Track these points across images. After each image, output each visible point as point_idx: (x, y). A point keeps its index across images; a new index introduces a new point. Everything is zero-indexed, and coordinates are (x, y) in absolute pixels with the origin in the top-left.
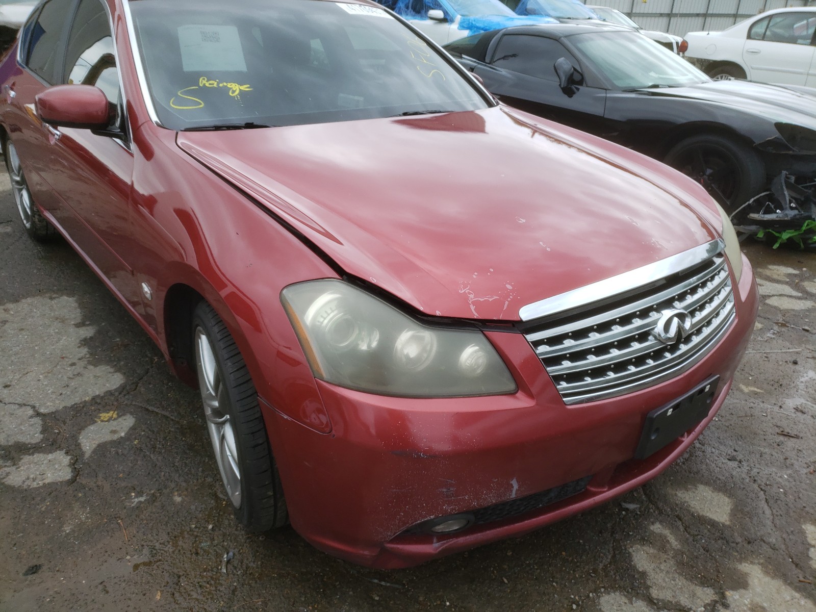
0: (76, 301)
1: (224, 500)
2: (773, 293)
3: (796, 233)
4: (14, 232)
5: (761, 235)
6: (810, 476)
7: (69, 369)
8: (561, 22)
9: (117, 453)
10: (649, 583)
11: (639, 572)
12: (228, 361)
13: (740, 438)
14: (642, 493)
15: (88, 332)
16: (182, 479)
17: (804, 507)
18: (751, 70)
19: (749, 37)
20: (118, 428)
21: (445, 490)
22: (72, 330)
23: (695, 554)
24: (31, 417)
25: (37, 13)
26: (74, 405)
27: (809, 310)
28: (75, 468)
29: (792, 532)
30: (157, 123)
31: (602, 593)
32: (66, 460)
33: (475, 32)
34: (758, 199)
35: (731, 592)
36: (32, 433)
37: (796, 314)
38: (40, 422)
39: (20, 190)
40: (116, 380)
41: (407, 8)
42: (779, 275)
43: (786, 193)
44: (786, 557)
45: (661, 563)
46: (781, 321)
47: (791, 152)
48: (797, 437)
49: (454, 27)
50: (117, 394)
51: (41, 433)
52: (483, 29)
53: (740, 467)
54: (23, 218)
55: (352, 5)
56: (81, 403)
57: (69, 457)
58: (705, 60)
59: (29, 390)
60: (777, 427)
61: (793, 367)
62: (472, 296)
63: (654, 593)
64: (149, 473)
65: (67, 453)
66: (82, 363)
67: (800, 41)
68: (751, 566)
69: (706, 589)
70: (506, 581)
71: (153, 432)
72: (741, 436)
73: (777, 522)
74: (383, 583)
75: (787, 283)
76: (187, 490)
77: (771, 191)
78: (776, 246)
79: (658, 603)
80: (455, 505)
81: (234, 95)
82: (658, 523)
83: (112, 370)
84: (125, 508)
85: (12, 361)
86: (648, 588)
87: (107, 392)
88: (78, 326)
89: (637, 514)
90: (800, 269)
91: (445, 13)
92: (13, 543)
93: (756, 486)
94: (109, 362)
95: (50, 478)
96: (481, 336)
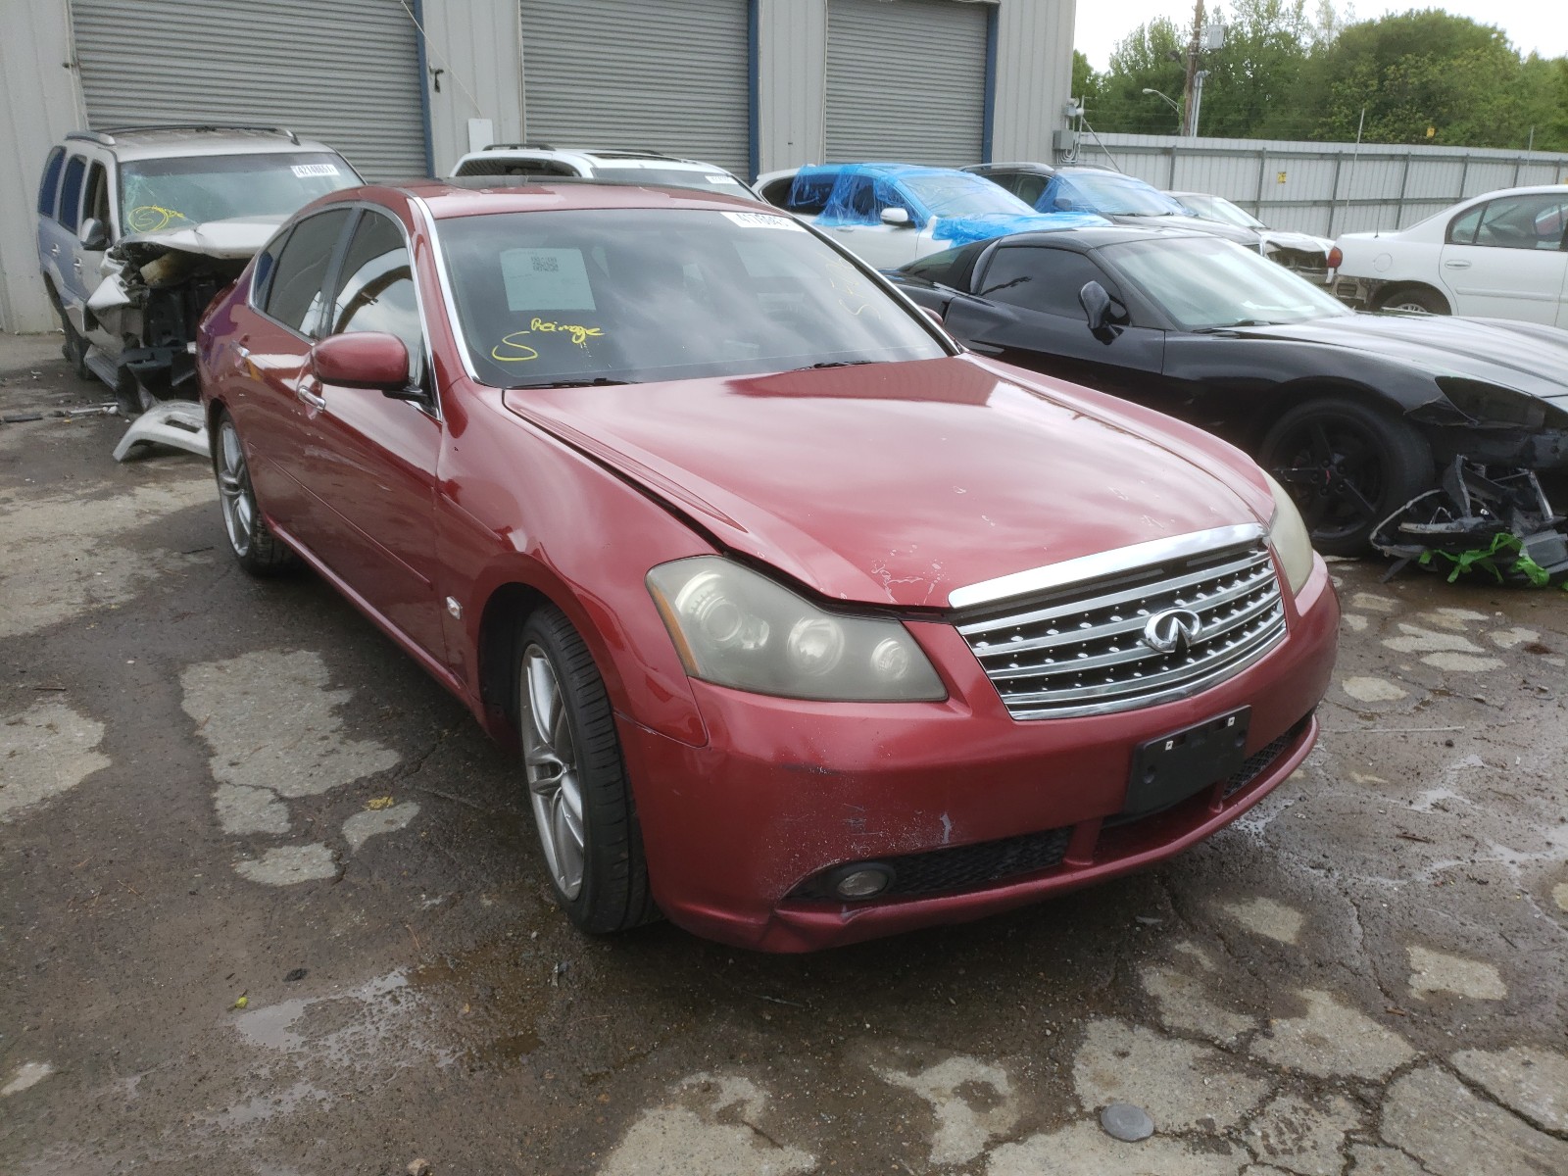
0: (320, 657)
1: (553, 905)
2: (1435, 647)
3: (1483, 555)
4: (218, 563)
5: (1425, 559)
6: (1433, 889)
7: (319, 743)
8: (1117, 222)
9: (398, 847)
10: (1161, 1009)
11: (1148, 997)
12: (575, 674)
13: (1336, 841)
14: (1170, 906)
15: (343, 697)
16: (491, 878)
17: (1415, 926)
18: (1456, 295)
19: (1449, 239)
20: (395, 818)
21: (852, 821)
22: (318, 694)
23: (1236, 977)
24: (272, 802)
25: (288, 234)
26: (332, 788)
27: (1491, 673)
28: (340, 864)
29: (1388, 955)
30: (475, 380)
31: (1090, 1019)
32: (328, 854)
33: (961, 242)
34: (1418, 502)
35: (1280, 1021)
36: (277, 821)
37: (1467, 677)
38: (286, 809)
39: (232, 498)
40: (389, 759)
41: (846, 206)
42: (1452, 622)
43: (1464, 490)
44: (1373, 984)
45: (1183, 987)
46: (1441, 686)
47: (1466, 424)
48: (1427, 841)
49: (926, 235)
50: (391, 776)
51: (289, 821)
52: (975, 238)
53: (1327, 877)
54: (233, 539)
55: (746, 214)
56: (340, 786)
57: (330, 851)
58: (1374, 280)
59: (265, 769)
60: (1398, 827)
61: (1446, 750)
62: (888, 577)
63: (1167, 1020)
64: (444, 872)
65: (327, 846)
66: (337, 737)
67: (1541, 244)
68: (1316, 992)
69: (1242, 1016)
70: (953, 1001)
71: (447, 823)
72: (1338, 839)
73: (1369, 943)
74: (777, 1000)
75: (1463, 634)
76: (499, 892)
77: (1442, 488)
78: (1452, 578)
79: (1171, 1031)
80: (868, 845)
81: (579, 341)
82: (1187, 942)
83: (382, 746)
84: (413, 911)
85: (237, 734)
86: (1159, 1014)
87: (376, 773)
88: (326, 689)
89: (1157, 931)
90: (1491, 613)
91: (911, 212)
92: (266, 945)
93: (1347, 900)
94: (377, 735)
95: (306, 874)
96: (900, 626)
